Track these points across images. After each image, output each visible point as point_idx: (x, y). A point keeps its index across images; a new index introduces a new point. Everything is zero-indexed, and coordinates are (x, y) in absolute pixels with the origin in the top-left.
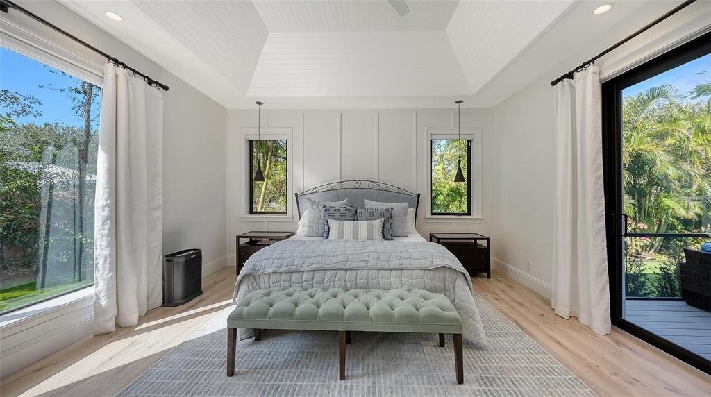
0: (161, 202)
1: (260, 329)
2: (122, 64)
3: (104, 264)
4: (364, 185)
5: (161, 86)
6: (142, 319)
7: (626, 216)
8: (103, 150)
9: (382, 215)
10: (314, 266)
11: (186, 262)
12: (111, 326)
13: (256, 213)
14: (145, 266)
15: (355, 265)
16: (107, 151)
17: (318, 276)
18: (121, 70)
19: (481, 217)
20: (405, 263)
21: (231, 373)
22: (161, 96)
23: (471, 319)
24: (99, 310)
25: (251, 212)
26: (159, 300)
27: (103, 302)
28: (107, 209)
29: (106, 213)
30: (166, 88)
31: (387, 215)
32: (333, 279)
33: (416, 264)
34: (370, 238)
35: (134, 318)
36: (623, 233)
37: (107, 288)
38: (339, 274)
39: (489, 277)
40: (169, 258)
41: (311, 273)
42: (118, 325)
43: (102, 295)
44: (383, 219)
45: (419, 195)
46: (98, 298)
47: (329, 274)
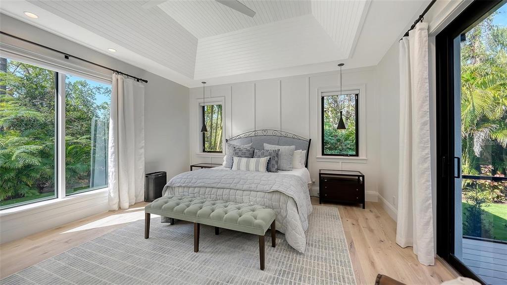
0: (144, 145)
1: (173, 219)
2: (121, 73)
3: (112, 176)
4: (270, 133)
5: (144, 81)
6: (131, 206)
7: (459, 159)
8: (112, 119)
9: (270, 154)
10: (200, 184)
11: (155, 178)
12: (116, 207)
13: (206, 152)
14: (133, 180)
15: (223, 186)
16: (114, 120)
17: (202, 190)
18: (120, 77)
19: (365, 158)
20: (253, 186)
21: (147, 237)
22: (143, 86)
23: (294, 231)
24: (110, 199)
25: (204, 151)
26: (142, 198)
27: (112, 195)
28: (113, 148)
29: (113, 150)
30: (146, 82)
31: (273, 154)
32: (210, 193)
33: (260, 188)
34: (257, 170)
35: (126, 205)
36: (456, 175)
37: (114, 188)
38: (214, 190)
39: (364, 208)
40: (148, 176)
41: (199, 188)
42: (120, 208)
43: (111, 191)
44: (269, 157)
45: (310, 140)
46: (110, 193)
47: (208, 189)
